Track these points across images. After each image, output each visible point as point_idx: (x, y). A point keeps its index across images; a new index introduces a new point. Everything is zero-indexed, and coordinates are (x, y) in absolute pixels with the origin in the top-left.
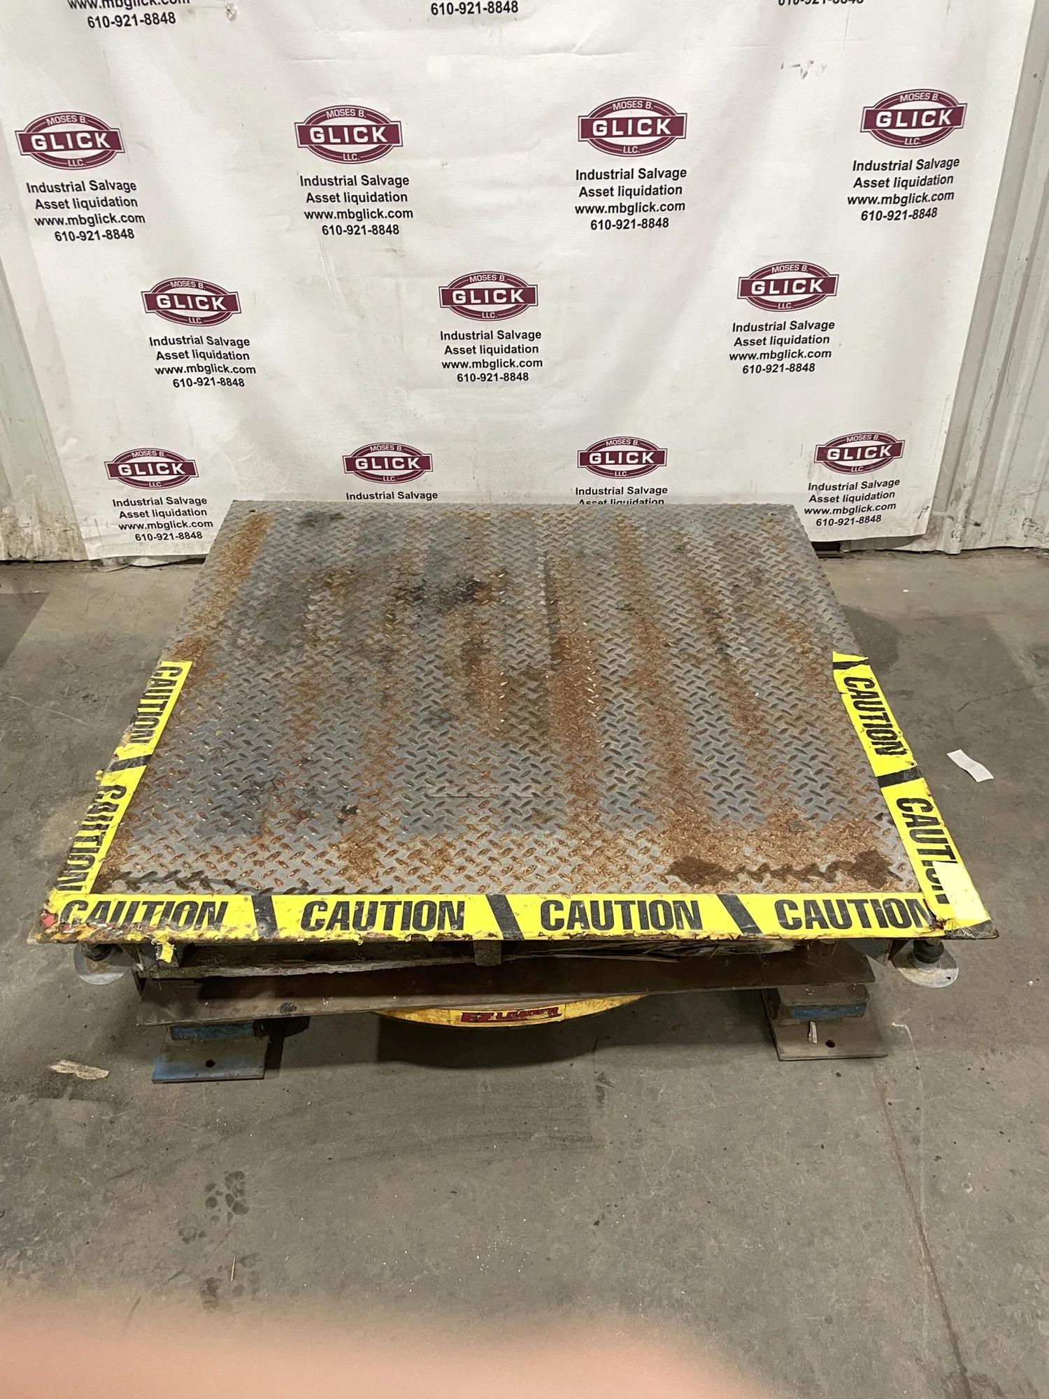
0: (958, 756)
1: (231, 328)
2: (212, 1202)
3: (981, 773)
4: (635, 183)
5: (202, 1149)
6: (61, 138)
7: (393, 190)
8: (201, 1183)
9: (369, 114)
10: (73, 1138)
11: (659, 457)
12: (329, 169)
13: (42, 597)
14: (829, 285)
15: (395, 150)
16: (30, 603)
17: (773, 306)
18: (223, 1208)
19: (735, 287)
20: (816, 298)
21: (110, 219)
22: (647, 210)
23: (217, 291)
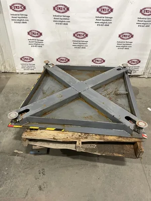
0: (149, 109)
1: (41, 38)
2: (40, 173)
4: (105, 19)
5: (38, 165)
6: (16, 7)
7: (67, 18)
8: (38, 170)
9: (64, 6)
10: (18, 162)
11: (104, 61)
12: (57, 14)
13: (9, 78)
14: (132, 36)
15: (68, 12)
16: (8, 79)
17: (124, 39)
18: (42, 174)
19: (118, 36)
20: (130, 38)
21: (23, 20)
22: (106, 23)
23: (39, 32)
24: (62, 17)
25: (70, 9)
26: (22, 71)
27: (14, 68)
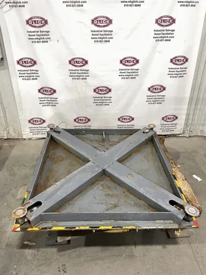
0: (195, 176)
1: (54, 96)
2: (59, 271)
3: (199, 179)
4: (130, 71)
5: (56, 259)
6: (25, 62)
7: (86, 72)
8: (57, 267)
9: (82, 59)
10: (29, 258)
11: (133, 119)
12: (74, 68)
13: (14, 146)
14: (164, 89)
15: (87, 65)
16: (12, 147)
17: (154, 92)
18: (62, 272)
19: (147, 89)
20: (162, 91)
21: (33, 76)
22: (132, 76)
23: (52, 89)
24: (80, 72)
25: (89, 62)
26: (31, 136)
27: (20, 133)
